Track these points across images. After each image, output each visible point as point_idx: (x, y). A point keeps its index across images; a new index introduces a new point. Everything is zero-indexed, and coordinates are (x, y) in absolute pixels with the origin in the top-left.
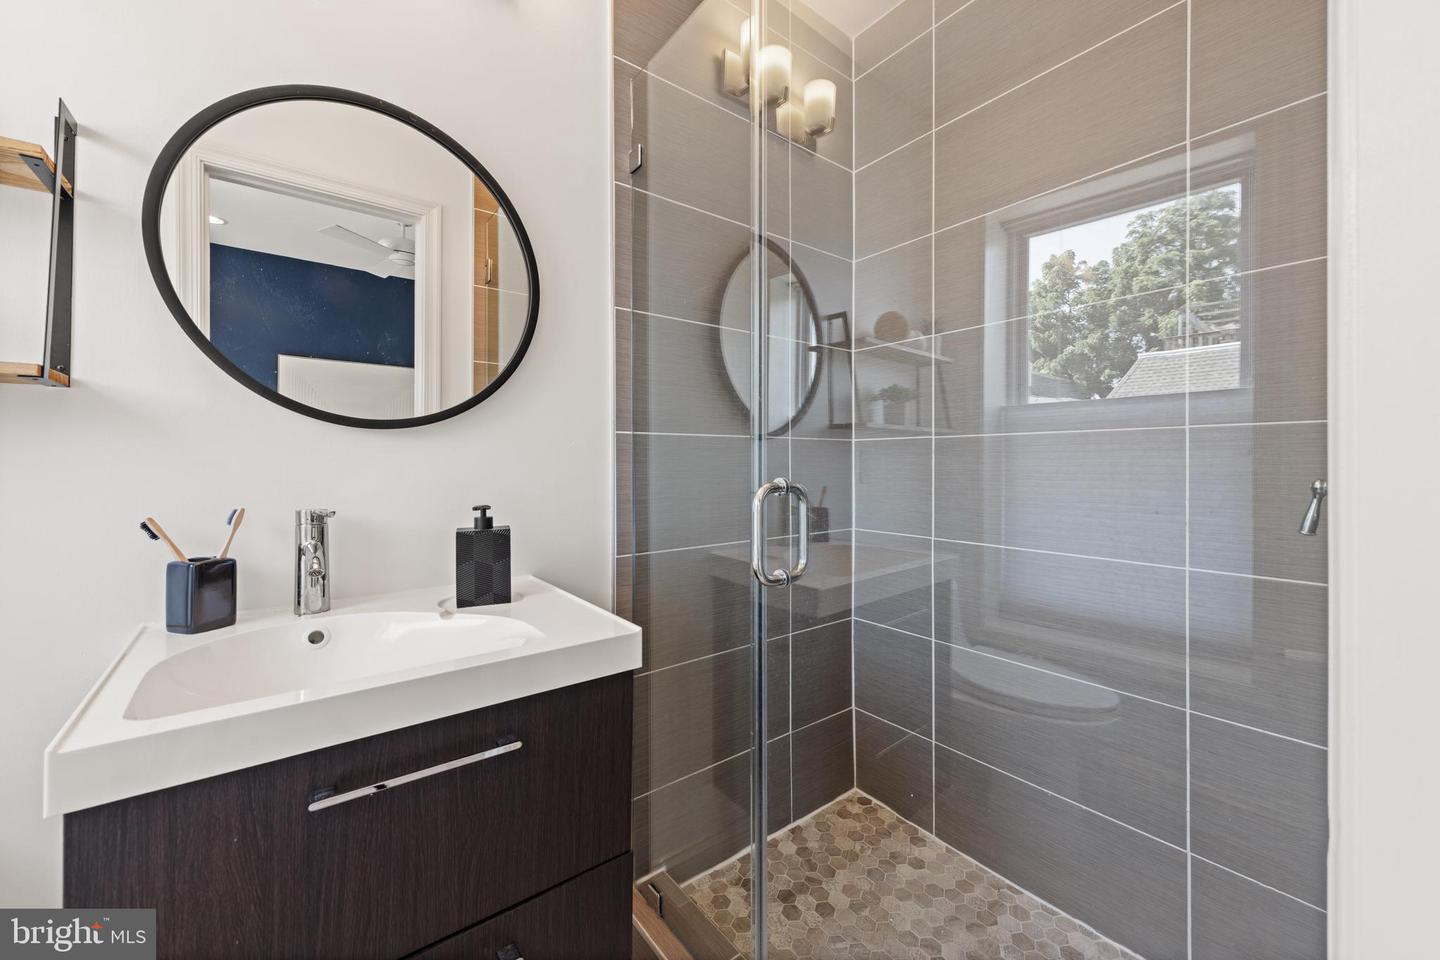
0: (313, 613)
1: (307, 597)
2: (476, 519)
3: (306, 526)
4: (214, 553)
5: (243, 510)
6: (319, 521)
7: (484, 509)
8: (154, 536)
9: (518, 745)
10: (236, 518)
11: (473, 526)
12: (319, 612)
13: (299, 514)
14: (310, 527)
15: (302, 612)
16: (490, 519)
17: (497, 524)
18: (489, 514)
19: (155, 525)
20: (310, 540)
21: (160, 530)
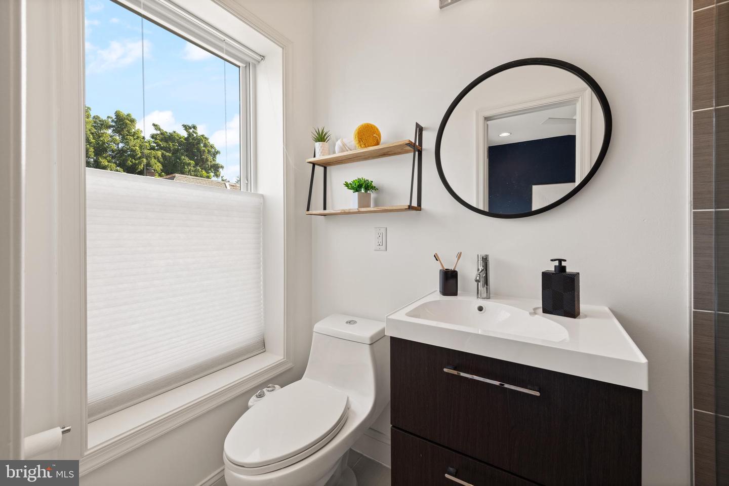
0: (483, 298)
1: (481, 291)
2: (555, 266)
3: (481, 261)
4: (451, 268)
5: (461, 253)
6: (485, 260)
7: (560, 261)
8: (437, 260)
9: (538, 394)
10: (459, 256)
11: (554, 270)
12: (485, 298)
13: (478, 256)
14: (482, 262)
15: (479, 297)
16: (565, 267)
17: (568, 270)
18: (563, 264)
19: (438, 256)
20: (482, 267)
21: (438, 258)
